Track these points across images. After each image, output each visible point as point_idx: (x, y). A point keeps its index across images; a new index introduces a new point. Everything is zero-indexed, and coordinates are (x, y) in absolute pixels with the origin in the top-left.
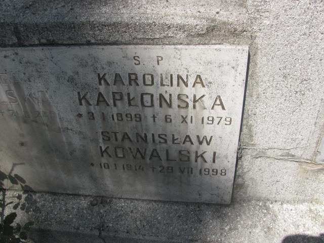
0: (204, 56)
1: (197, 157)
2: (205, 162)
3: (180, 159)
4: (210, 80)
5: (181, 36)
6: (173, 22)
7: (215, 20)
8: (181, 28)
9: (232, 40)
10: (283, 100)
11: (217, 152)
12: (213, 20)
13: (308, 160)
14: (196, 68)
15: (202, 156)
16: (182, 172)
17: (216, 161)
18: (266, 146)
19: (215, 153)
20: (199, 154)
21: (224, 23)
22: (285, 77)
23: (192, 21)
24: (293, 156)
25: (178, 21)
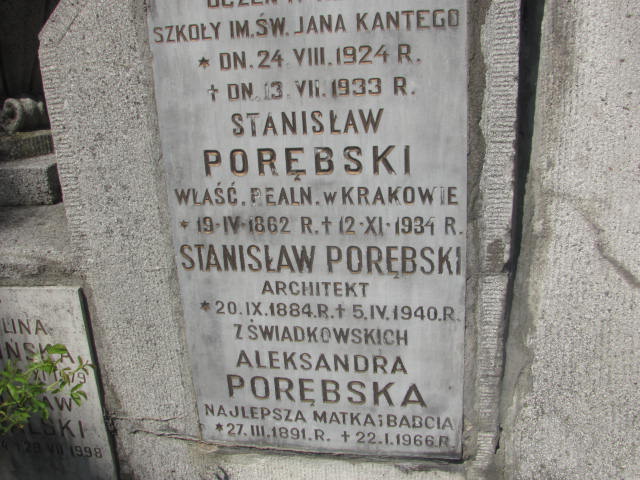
0: (38, 298)
1: (63, 428)
2: (73, 435)
3: (45, 431)
4: (50, 325)
5: (17, 276)
6: (7, 262)
7: (45, 260)
8: (15, 268)
9: (64, 280)
10: (135, 352)
11: (82, 420)
12: (44, 260)
13: (195, 437)
14: (34, 312)
15: (66, 426)
16: (52, 451)
17: (85, 434)
18: (139, 415)
19: (80, 423)
20: (64, 423)
21: (53, 263)
22: (128, 322)
23: (24, 261)
24: (175, 430)
25: (12, 260)
